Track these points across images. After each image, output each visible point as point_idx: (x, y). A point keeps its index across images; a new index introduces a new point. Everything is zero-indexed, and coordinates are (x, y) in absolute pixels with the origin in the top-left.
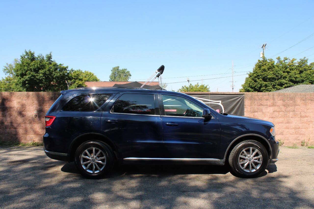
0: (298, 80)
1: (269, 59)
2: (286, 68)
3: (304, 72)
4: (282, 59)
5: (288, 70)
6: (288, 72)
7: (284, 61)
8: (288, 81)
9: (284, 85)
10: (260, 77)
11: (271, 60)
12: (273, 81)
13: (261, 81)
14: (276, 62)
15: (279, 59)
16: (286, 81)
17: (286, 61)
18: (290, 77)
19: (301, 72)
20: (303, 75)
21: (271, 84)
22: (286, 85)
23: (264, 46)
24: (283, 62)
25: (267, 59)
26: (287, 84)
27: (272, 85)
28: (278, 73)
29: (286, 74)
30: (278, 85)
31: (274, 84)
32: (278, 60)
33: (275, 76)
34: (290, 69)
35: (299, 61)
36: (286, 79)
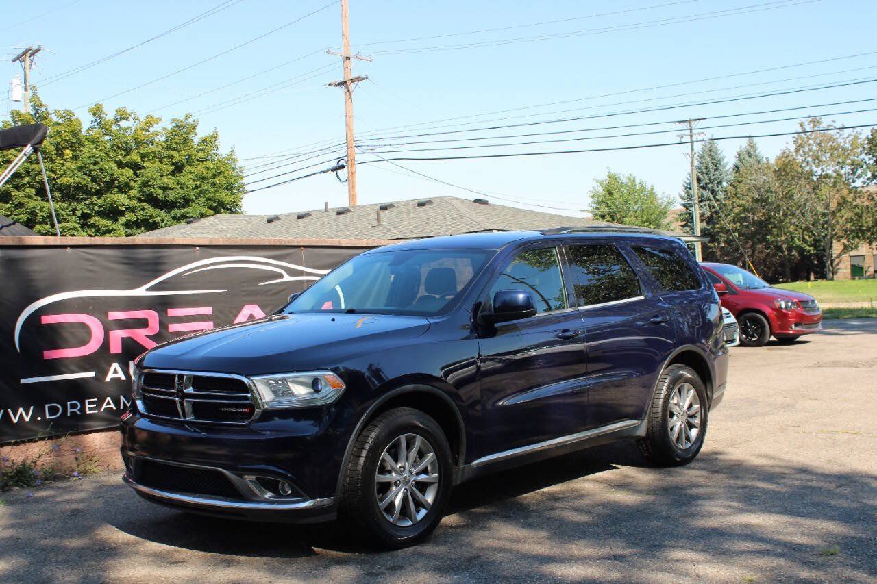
0: (171, 196)
1: (57, 112)
2: (128, 151)
3: (187, 168)
4: (110, 115)
5: (135, 157)
6: (135, 167)
7: (117, 122)
8: (139, 200)
9: (122, 213)
10: (27, 180)
11: (68, 117)
12: (79, 201)
13: (30, 197)
14: (86, 122)
15: (97, 112)
16: (130, 198)
17: (123, 124)
18: (145, 184)
19: (178, 168)
20: (187, 178)
21: (74, 211)
22: (131, 216)
23: (27, 55)
24: (114, 128)
25: (51, 110)
26: (133, 210)
27: (78, 213)
28: (101, 170)
29: (129, 172)
30: (101, 214)
31: (87, 211)
32: (93, 119)
33: (86, 181)
34: (143, 156)
35: (170, 127)
36: (132, 193)
